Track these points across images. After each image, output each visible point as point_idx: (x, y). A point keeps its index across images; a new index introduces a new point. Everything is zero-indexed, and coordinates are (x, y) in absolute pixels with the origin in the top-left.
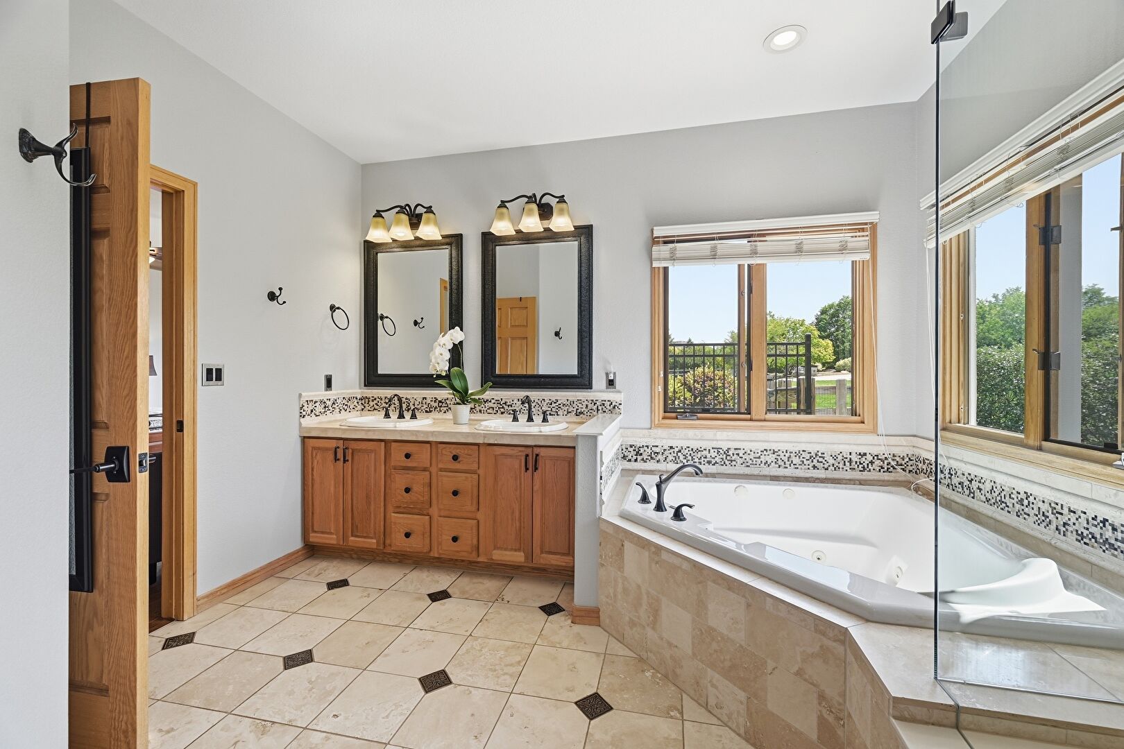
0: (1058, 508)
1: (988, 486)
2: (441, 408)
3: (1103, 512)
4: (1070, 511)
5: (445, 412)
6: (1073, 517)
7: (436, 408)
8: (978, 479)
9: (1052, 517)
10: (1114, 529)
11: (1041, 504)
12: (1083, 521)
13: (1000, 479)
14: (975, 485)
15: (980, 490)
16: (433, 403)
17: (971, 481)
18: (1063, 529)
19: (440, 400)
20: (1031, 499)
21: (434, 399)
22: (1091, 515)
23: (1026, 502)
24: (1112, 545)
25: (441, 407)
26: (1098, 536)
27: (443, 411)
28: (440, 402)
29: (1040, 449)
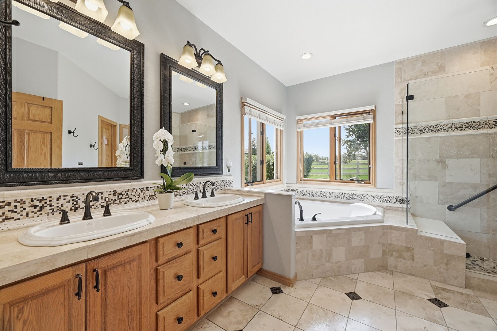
0: (342, 194)
1: (319, 193)
2: (121, 201)
3: (352, 192)
4: (345, 194)
5: (126, 203)
6: (345, 195)
7: (115, 200)
8: (315, 192)
9: (340, 196)
10: (356, 195)
11: (336, 194)
12: (348, 195)
13: (323, 190)
14: (314, 193)
15: (316, 194)
16: (111, 197)
17: (313, 193)
18: (343, 198)
19: (120, 192)
20: (334, 193)
21: (112, 193)
22: (350, 194)
23: (332, 194)
24: (355, 198)
25: (121, 198)
26: (352, 197)
27: (123, 203)
28: (120, 194)
29: (335, 182)
